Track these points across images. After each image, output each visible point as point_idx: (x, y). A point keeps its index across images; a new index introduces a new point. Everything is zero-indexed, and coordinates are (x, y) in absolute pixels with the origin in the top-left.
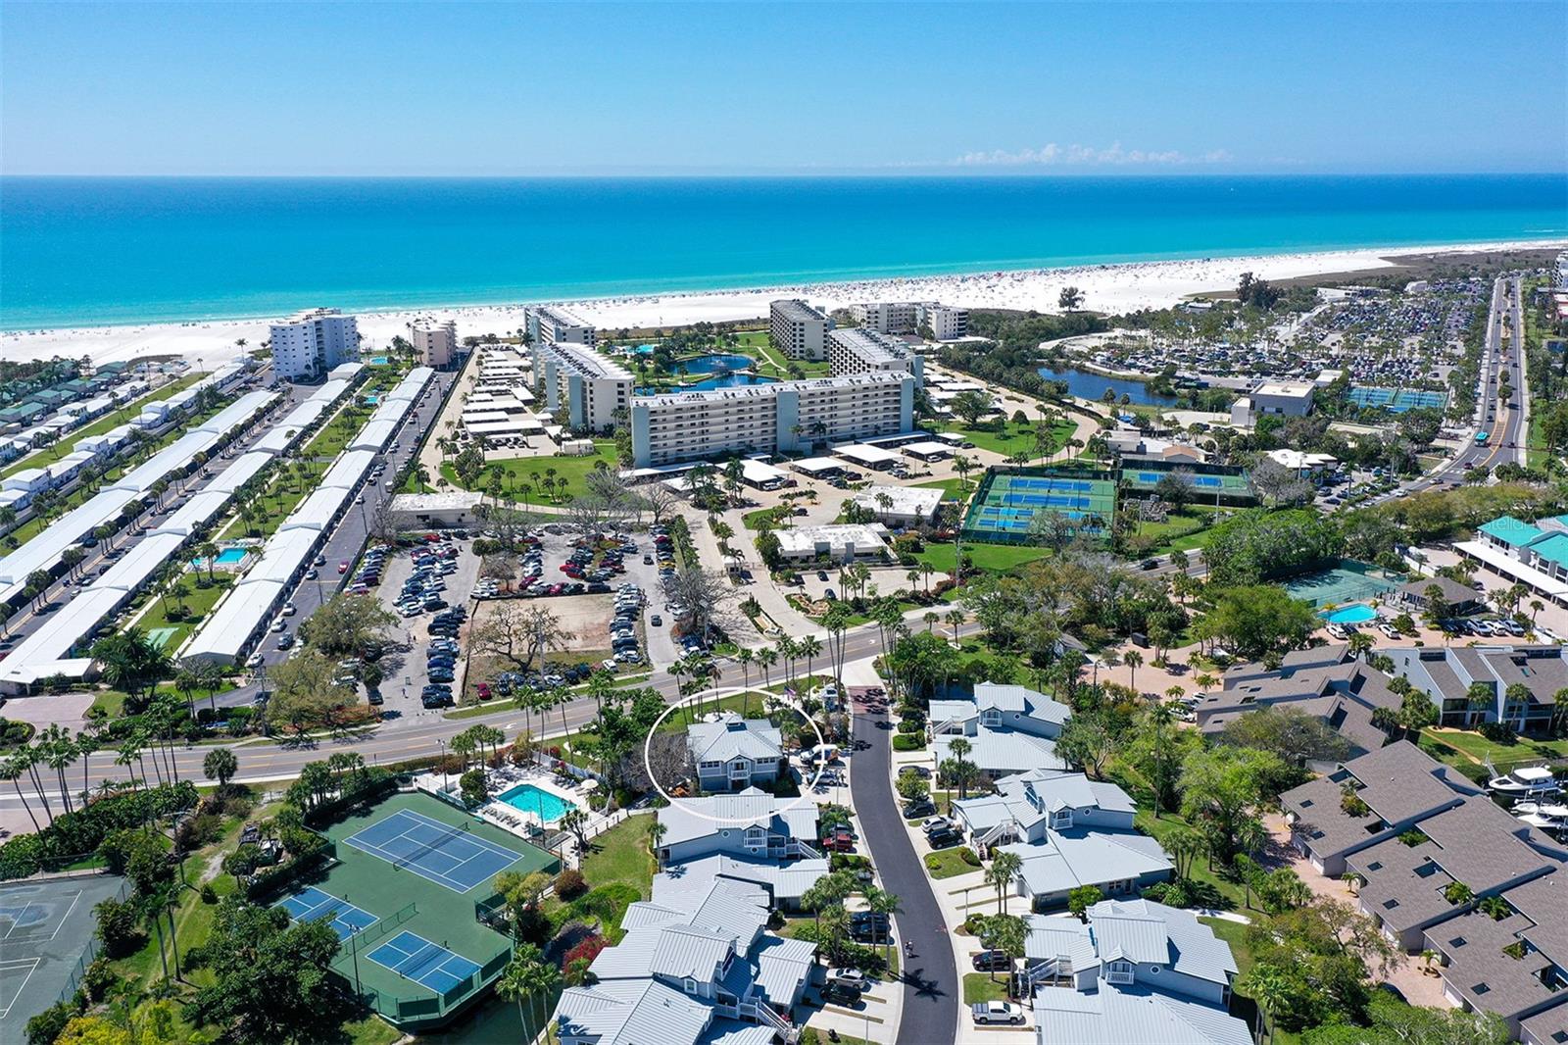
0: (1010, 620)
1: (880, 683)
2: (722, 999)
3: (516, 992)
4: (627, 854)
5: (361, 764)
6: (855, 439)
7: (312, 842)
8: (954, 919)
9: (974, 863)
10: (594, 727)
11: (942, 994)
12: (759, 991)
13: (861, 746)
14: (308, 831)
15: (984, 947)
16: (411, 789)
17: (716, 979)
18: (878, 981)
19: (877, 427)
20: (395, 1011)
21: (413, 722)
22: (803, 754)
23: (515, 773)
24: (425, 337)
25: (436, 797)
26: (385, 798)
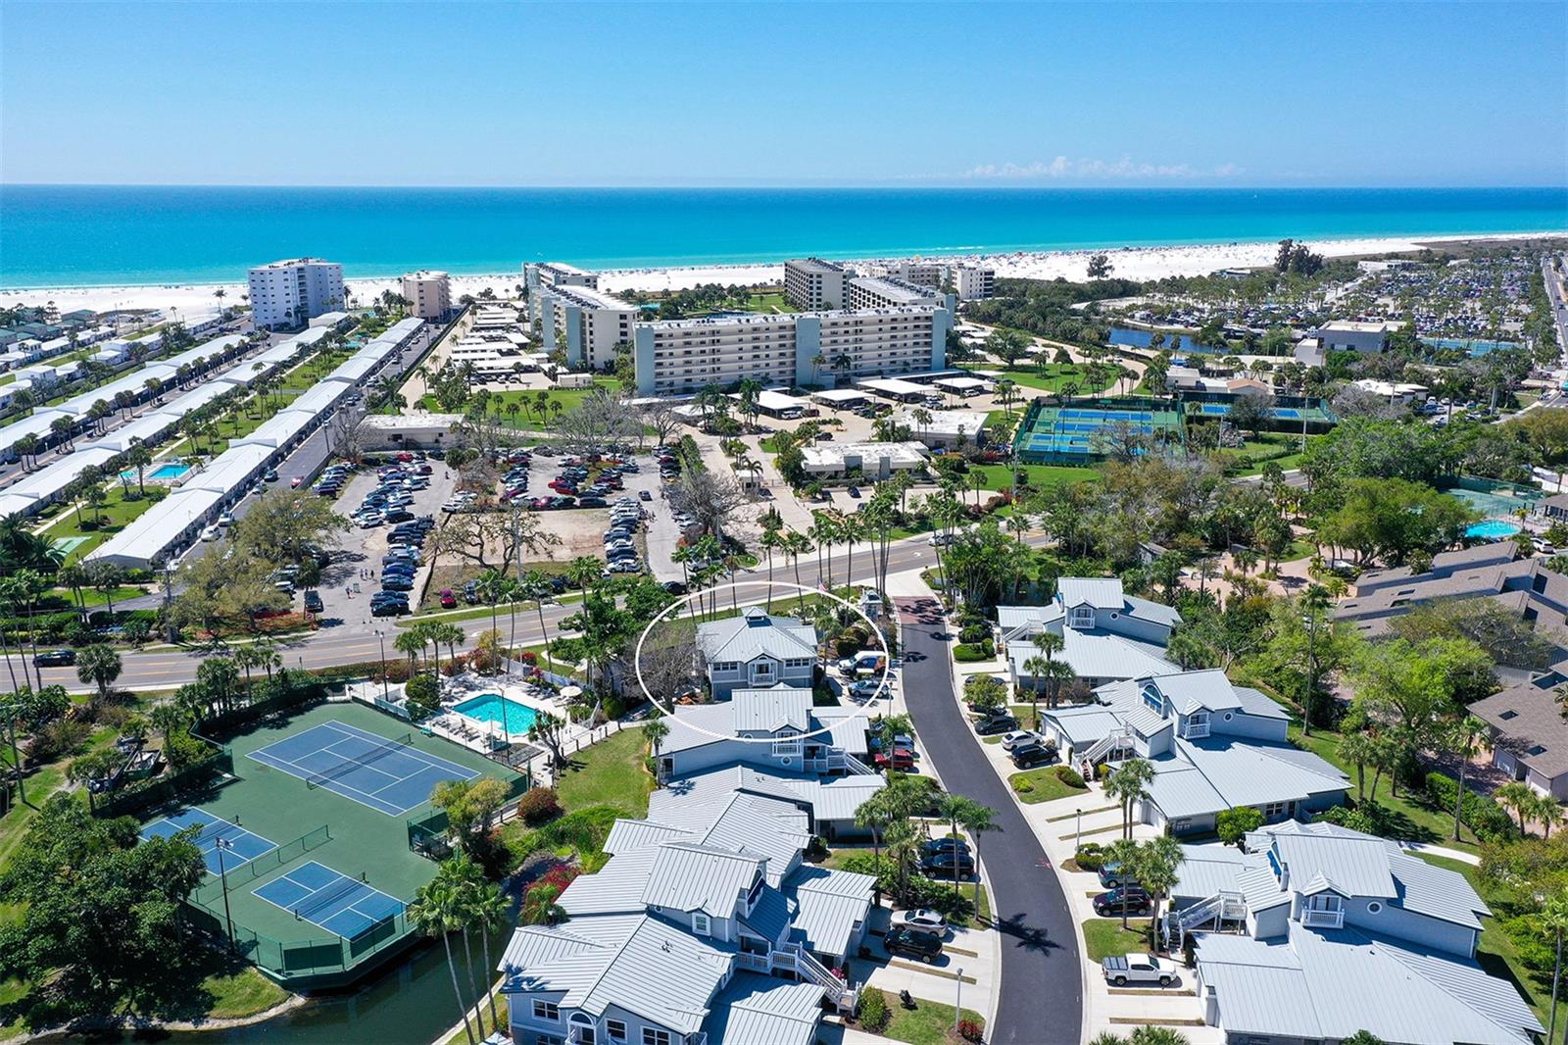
0: (1086, 523)
1: (929, 593)
2: (746, 945)
3: (438, 921)
4: (617, 772)
5: (278, 664)
6: (881, 374)
7: (200, 752)
8: (1059, 851)
9: (1078, 785)
10: (578, 622)
11: (1054, 945)
12: (799, 935)
13: (915, 657)
14: (197, 739)
15: (1106, 886)
16: (343, 698)
17: (738, 916)
18: (963, 928)
19: (906, 363)
20: (279, 963)
21: (357, 630)
22: (842, 663)
23: (477, 682)
24: (416, 288)
25: (375, 707)
26: (309, 708)
